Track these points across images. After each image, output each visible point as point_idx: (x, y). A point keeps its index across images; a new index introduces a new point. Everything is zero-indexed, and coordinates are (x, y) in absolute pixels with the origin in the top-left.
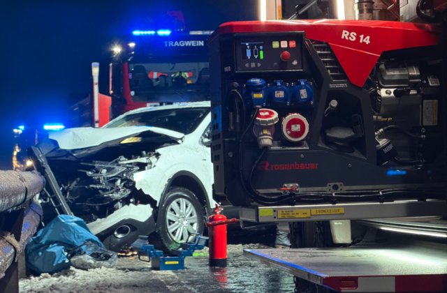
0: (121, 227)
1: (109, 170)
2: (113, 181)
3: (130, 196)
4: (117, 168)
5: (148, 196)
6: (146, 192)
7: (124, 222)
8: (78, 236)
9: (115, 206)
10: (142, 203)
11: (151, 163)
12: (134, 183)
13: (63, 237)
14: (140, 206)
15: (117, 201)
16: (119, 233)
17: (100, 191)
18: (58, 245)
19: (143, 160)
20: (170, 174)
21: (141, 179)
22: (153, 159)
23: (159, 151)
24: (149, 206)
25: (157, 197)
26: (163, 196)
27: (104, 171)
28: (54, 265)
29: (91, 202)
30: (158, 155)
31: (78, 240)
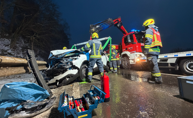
0: (68, 76)
1: (66, 60)
2: (67, 63)
3: (71, 67)
4: (68, 59)
5: (77, 67)
6: (76, 66)
7: (69, 75)
8: (24, 95)
9: (67, 70)
10: (75, 69)
11: (78, 58)
12: (73, 63)
13: (11, 97)
14: (74, 70)
15: (67, 68)
16: (67, 78)
17: (63, 66)
18: (8, 102)
19: (76, 57)
20: (83, 61)
21: (75, 62)
22: (78, 57)
23: (80, 55)
24: (77, 70)
25: (79, 67)
26: (81, 66)
27: (65, 61)
28: (5, 116)
29: (60, 69)
30: (80, 56)
31: (25, 97)
